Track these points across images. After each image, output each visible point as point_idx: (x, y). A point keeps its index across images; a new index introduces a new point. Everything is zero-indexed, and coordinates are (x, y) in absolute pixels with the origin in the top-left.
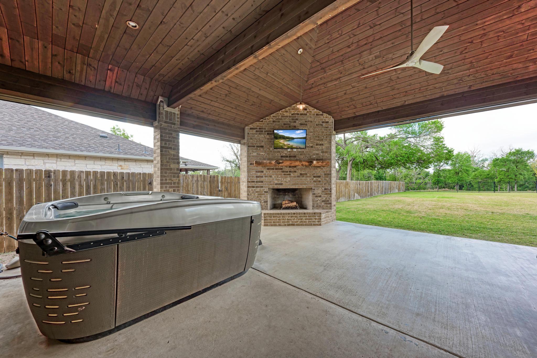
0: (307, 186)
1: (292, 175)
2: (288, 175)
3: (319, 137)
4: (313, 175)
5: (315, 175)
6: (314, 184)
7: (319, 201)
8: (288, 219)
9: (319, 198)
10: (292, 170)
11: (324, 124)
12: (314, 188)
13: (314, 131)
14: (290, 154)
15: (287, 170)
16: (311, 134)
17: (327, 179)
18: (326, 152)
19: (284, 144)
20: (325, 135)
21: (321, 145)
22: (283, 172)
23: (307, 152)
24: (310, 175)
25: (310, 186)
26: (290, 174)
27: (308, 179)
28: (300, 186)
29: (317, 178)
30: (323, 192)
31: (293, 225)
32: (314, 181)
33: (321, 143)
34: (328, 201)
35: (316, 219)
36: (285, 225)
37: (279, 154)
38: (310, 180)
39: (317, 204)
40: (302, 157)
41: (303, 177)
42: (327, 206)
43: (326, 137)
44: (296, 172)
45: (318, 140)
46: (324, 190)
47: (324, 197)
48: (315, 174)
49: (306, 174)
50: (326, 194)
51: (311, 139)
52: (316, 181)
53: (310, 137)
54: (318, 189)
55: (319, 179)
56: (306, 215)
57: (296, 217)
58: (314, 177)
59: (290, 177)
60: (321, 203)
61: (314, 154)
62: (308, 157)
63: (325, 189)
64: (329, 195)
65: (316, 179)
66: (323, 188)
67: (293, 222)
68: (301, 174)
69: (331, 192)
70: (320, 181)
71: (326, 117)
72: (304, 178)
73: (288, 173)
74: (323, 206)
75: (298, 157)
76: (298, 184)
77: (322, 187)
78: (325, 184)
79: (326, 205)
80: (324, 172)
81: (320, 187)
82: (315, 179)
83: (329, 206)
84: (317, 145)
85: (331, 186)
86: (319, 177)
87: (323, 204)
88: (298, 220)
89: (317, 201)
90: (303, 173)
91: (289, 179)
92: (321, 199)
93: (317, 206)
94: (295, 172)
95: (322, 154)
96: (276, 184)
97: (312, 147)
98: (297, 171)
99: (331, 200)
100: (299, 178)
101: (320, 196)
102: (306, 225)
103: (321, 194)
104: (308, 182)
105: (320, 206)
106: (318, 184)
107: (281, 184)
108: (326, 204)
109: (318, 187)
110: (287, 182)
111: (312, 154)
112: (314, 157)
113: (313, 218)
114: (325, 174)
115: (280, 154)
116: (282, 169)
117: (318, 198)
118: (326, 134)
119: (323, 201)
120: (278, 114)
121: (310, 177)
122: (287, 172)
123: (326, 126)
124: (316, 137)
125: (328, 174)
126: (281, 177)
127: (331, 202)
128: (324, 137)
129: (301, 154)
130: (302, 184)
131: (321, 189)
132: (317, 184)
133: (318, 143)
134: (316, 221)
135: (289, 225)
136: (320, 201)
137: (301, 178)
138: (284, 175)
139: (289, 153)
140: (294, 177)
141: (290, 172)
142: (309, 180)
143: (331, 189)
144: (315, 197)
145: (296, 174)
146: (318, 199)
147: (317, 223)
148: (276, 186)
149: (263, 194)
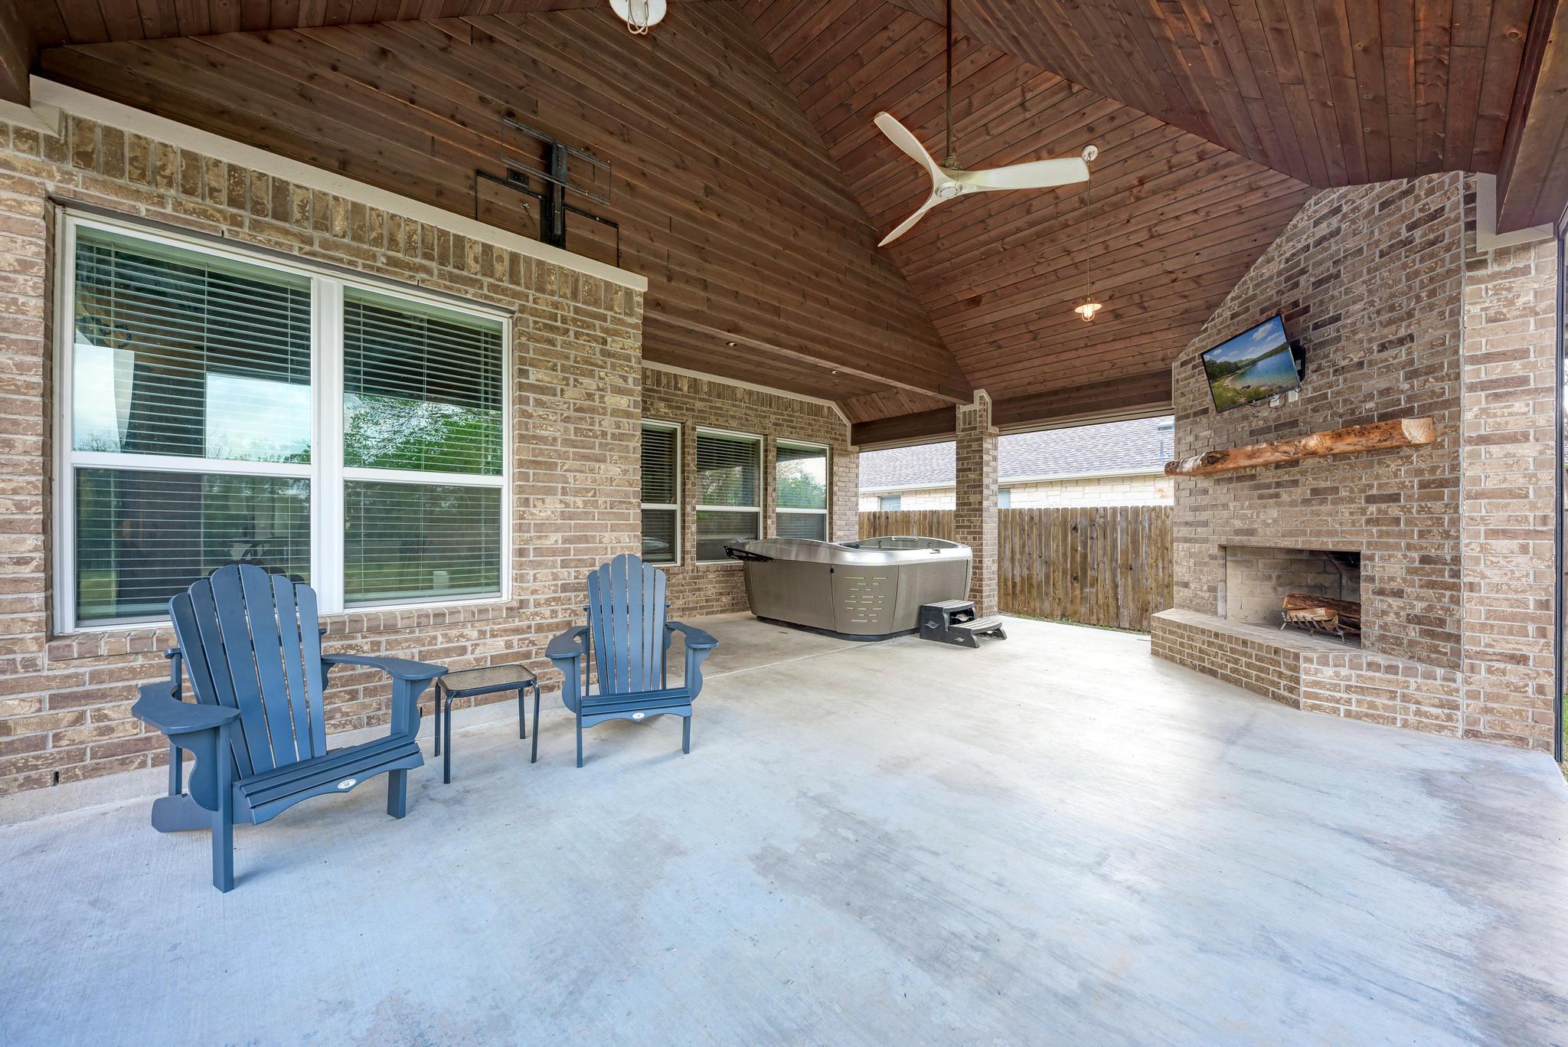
0: (1338, 542)
1: (1285, 497)
2: (1271, 496)
3: (1392, 308)
4: (1364, 491)
5: (1374, 491)
6: (1371, 535)
7: (1391, 618)
8: (1201, 651)
9: (1396, 603)
10: (1286, 478)
11: (1417, 233)
12: (1369, 552)
13: (1368, 291)
14: (1279, 416)
15: (1268, 481)
16: (1359, 306)
17: (1437, 506)
18: (1431, 370)
19: (1235, 390)
20: (1422, 287)
21: (1401, 342)
22: (1258, 487)
23: (1339, 393)
24: (1352, 491)
25: (1351, 543)
26: (1277, 496)
27: (1344, 510)
28: (1310, 542)
29: (1384, 506)
30: (1411, 571)
31: (1213, 673)
32: (1368, 522)
33: (1402, 332)
34: (1442, 622)
35: (1280, 675)
36: (1194, 667)
37: (1246, 424)
38: (1351, 514)
39: (1384, 627)
40: (1321, 420)
41: (1323, 502)
42: (1435, 649)
43: (1432, 294)
44: (1297, 486)
45: (1390, 322)
46: (1417, 564)
47: (1419, 598)
48: (1371, 486)
49: (1335, 490)
50: (1431, 585)
51: (1354, 333)
52: (1378, 520)
53: (1354, 324)
54: (1390, 556)
55: (1394, 510)
56: (1249, 650)
57: (1221, 647)
58: (1370, 500)
59: (1279, 505)
60: (1405, 627)
61: (1370, 397)
62: (1341, 416)
63: (1425, 560)
64: (1448, 593)
65: (1379, 511)
66: (1416, 555)
67: (1213, 663)
68: (1315, 491)
69: (1456, 574)
70: (1397, 521)
71: (1430, 192)
72: (1328, 507)
73: (1272, 491)
74: (1412, 643)
75: (1305, 423)
76: (1304, 533)
77: (1409, 547)
78: (1421, 534)
79: (1428, 640)
80: (1419, 472)
81: (1397, 547)
82: (1373, 508)
83: (1447, 647)
84: (1383, 348)
85: (1456, 547)
86: (1394, 498)
87: (1413, 632)
88: (1227, 661)
89: (1384, 613)
90: (1323, 484)
91: (1274, 513)
92: (1403, 608)
93: (1382, 638)
94: (1295, 483)
95: (1406, 386)
96: (1237, 532)
97: (1361, 364)
98: (1302, 479)
99: (1459, 621)
100: (1309, 509)
101: (1398, 594)
102: (1248, 686)
103: (1404, 580)
104: (1341, 524)
105: (1398, 642)
106: (1388, 534)
107: (1251, 532)
108: (1432, 635)
109: (1388, 546)
110: (1268, 525)
111: (1361, 398)
112: (1370, 410)
113: (1271, 668)
114: (1423, 485)
115: (1250, 426)
116: (1253, 477)
117: (1390, 600)
118: (1432, 280)
119: (1416, 620)
120: (1245, 283)
121: (1352, 500)
122: (1268, 486)
123: (1431, 236)
124: (1378, 312)
125: (1443, 483)
126: (1250, 507)
127: (1459, 628)
128: (1418, 299)
129: (1314, 410)
130: (1318, 534)
131: (1405, 556)
132: (1381, 534)
133: (1391, 337)
134: (1283, 682)
135: (1203, 670)
136: (1397, 614)
137: (1315, 508)
138: (1261, 497)
139: (1274, 415)
140: (1293, 503)
141: (1278, 485)
142: (1347, 514)
143: (1456, 560)
144: (1374, 593)
145: (1298, 493)
146: (1390, 606)
147: (1286, 694)
148: (1237, 538)
149: (1206, 564)
